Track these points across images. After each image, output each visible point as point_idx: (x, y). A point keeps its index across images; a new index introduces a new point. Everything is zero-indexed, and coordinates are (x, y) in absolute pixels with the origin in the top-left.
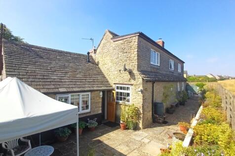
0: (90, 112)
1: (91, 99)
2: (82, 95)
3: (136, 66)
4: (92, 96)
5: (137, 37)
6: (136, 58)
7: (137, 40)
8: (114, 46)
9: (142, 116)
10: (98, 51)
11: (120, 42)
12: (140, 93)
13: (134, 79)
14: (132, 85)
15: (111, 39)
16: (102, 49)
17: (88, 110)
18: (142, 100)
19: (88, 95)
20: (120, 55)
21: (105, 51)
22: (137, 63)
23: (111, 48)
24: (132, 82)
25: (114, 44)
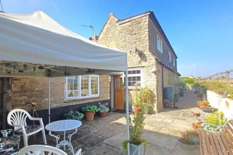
0: (99, 97)
1: (100, 83)
2: (92, 77)
3: (148, 47)
4: (101, 79)
5: (148, 16)
6: (147, 38)
7: (147, 20)
8: (120, 29)
9: (156, 99)
10: (100, 38)
11: (127, 24)
12: (153, 74)
13: (146, 61)
14: (143, 67)
15: (117, 22)
16: (105, 34)
17: (97, 95)
18: (155, 82)
19: (97, 78)
20: (127, 38)
21: (109, 36)
22: (148, 44)
23: (117, 31)
24: (144, 64)
25: (119, 28)
